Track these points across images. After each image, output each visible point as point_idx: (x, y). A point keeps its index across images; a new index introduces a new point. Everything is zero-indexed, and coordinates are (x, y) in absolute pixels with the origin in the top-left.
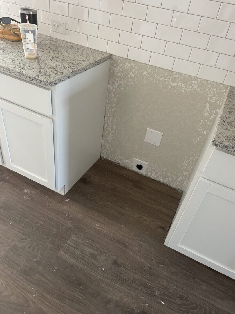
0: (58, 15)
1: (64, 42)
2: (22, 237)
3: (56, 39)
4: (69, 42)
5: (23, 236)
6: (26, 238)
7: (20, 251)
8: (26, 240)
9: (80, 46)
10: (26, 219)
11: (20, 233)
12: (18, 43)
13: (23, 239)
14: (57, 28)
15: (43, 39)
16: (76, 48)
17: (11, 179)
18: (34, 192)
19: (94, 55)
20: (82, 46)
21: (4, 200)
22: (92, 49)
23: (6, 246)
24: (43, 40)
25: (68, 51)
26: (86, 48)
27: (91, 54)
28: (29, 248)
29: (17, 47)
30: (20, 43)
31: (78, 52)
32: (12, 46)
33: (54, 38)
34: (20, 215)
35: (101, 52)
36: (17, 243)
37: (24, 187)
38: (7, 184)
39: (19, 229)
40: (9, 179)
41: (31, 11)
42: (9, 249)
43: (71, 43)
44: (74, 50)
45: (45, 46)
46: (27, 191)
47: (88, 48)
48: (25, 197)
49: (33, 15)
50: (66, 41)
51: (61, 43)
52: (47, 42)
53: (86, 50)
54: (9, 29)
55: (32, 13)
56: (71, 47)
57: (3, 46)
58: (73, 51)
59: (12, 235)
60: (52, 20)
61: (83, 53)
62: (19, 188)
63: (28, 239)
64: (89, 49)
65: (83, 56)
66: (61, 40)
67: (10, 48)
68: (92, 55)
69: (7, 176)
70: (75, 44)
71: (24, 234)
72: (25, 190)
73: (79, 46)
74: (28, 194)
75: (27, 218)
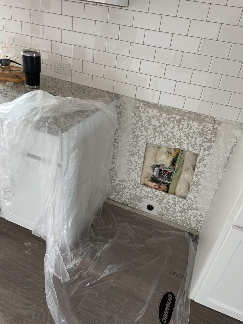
0: (61, 56)
1: (67, 82)
2: (26, 303)
3: (59, 79)
4: (73, 83)
5: (28, 301)
6: (31, 303)
7: (25, 320)
8: (32, 306)
9: (85, 86)
10: (29, 280)
11: (24, 297)
12: (19, 85)
13: (28, 305)
14: (59, 68)
15: (45, 80)
16: (81, 88)
17: (9, 231)
18: (36, 245)
19: (101, 96)
20: (87, 86)
21: (3, 257)
22: (98, 89)
23: (8, 315)
24: (45, 82)
25: (74, 93)
26: (91, 89)
27: (97, 95)
28: (36, 315)
29: (18, 90)
30: (21, 86)
31: (84, 93)
32: (13, 89)
33: (56, 79)
34: (22, 274)
35: (107, 92)
36: (21, 310)
37: (25, 241)
38: (4, 237)
39: (22, 292)
40: (6, 231)
41: (35, 54)
42: (12, 318)
43: (75, 84)
44: (80, 91)
45: (49, 88)
46: (28, 245)
47: (93, 88)
48: (27, 252)
49: (36, 57)
50: (69, 82)
51: (65, 83)
52: (50, 83)
53: (91, 91)
54: (10, 71)
55: (35, 55)
56: (76, 88)
57: (4, 90)
58: (78, 92)
59: (15, 301)
60: (54, 61)
61: (89, 94)
62: (19, 242)
63: (34, 305)
64: (95, 90)
65: (90, 97)
66: (64, 81)
67: (12, 92)
68: (99, 96)
69: (4, 228)
70: (79, 84)
71: (28, 299)
72: (26, 244)
73: (84, 88)
74: (30, 248)
75: (30, 278)
